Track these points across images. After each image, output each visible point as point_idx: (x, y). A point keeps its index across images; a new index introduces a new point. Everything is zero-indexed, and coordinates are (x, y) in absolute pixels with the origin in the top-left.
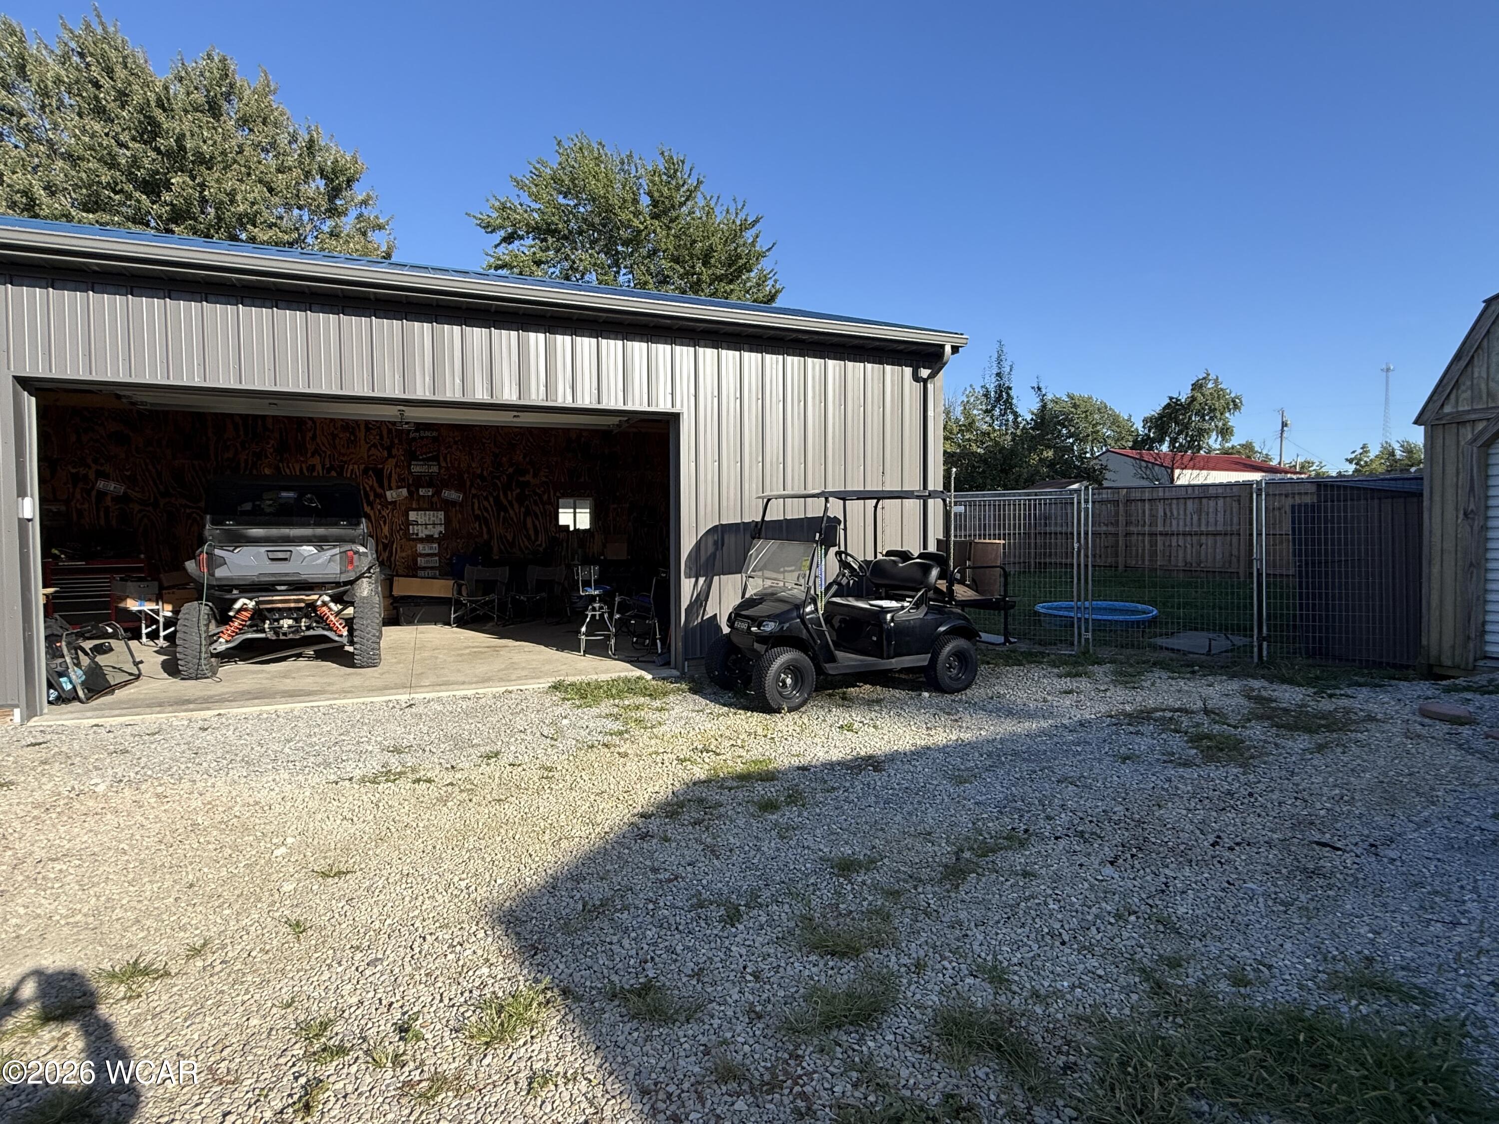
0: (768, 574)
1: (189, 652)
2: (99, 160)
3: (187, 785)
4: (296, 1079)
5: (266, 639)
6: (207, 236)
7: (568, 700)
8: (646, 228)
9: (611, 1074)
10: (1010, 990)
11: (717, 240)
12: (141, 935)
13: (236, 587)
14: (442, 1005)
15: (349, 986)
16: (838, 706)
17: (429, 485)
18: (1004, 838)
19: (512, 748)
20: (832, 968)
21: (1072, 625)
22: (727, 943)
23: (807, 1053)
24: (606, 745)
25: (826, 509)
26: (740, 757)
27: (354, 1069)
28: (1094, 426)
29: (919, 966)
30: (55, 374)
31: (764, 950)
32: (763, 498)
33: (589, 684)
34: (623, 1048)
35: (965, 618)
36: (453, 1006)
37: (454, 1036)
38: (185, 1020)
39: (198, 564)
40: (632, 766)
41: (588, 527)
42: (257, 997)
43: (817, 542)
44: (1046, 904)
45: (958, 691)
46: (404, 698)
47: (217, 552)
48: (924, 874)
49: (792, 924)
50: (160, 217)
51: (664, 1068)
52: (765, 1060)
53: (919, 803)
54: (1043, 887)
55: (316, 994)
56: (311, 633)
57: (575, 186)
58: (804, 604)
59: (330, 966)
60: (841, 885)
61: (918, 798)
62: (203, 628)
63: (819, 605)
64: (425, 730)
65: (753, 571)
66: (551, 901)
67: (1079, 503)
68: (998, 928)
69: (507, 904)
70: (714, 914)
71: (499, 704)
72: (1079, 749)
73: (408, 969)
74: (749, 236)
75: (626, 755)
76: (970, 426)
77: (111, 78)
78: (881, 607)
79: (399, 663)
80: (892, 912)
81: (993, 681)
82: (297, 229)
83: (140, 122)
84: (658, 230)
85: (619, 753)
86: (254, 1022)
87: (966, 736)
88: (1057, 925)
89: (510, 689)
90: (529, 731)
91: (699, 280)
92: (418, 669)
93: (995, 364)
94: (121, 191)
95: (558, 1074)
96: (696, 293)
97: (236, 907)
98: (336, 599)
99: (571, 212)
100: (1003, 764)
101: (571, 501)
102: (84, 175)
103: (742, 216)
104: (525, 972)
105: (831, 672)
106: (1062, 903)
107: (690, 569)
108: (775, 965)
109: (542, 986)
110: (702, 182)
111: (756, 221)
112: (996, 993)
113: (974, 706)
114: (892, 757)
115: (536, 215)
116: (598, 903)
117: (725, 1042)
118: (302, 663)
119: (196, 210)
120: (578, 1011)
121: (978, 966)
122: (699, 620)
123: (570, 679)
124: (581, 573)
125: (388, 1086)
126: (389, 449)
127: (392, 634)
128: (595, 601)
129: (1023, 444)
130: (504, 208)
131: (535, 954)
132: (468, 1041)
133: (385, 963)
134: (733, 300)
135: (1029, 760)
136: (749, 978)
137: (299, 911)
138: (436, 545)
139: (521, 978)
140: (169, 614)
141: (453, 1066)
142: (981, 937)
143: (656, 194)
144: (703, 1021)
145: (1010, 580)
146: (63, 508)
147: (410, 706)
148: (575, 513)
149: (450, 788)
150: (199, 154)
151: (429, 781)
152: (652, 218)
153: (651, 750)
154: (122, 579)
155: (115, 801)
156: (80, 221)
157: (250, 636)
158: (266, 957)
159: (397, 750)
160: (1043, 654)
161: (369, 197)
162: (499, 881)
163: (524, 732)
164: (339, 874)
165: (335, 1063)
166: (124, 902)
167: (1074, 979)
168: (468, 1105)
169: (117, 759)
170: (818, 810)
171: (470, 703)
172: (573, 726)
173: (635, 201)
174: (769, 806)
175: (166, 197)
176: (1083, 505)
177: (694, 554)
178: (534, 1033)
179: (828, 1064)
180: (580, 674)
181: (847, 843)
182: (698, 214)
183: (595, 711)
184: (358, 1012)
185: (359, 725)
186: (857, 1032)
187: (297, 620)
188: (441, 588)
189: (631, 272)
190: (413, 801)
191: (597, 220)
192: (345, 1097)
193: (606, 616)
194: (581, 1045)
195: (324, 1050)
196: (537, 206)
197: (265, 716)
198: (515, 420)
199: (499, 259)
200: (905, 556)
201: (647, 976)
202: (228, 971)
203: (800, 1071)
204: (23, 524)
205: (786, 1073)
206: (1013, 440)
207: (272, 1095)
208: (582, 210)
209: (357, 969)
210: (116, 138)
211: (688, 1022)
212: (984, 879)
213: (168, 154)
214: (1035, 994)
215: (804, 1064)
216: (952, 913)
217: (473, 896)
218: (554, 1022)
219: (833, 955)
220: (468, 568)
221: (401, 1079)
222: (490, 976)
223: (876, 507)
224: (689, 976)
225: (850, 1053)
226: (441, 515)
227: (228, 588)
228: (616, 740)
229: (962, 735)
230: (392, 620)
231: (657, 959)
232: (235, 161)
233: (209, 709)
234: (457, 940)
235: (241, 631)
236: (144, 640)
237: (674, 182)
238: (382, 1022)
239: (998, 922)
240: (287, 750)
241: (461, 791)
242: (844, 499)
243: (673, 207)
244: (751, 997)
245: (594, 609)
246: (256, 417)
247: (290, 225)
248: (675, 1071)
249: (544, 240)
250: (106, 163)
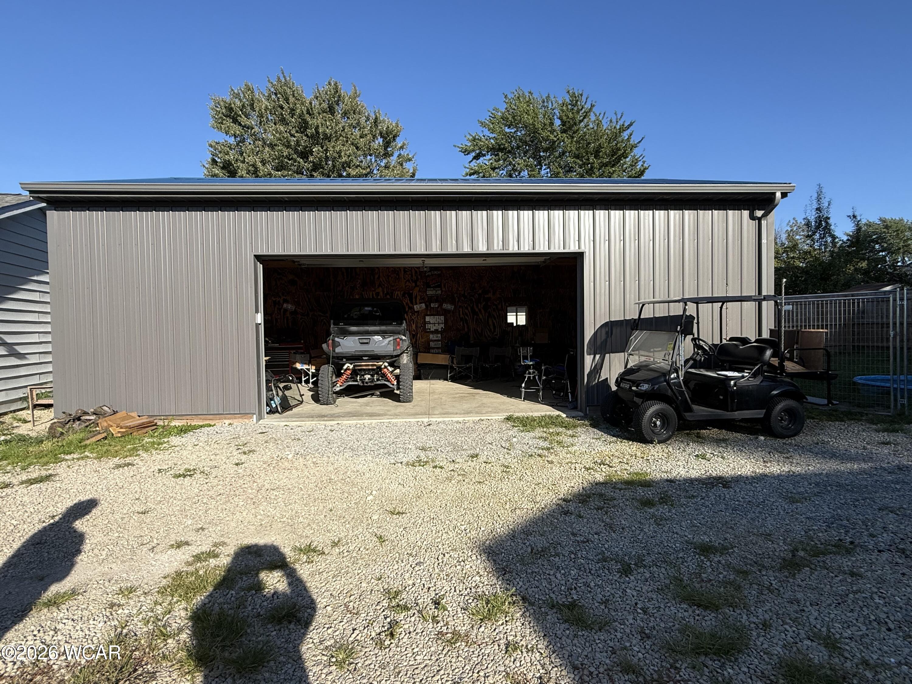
0: (642, 353)
1: (324, 390)
2: (283, 145)
3: (325, 458)
4: (386, 618)
5: (358, 385)
6: (329, 176)
7: (516, 427)
8: (558, 139)
9: (554, 653)
10: (843, 655)
11: (604, 141)
12: (311, 532)
13: (345, 357)
14: (455, 593)
15: (408, 574)
16: (694, 442)
17: (436, 301)
18: (832, 546)
19: (485, 453)
20: (698, 615)
21: (888, 393)
22: (623, 586)
23: (683, 667)
24: (539, 456)
25: (685, 310)
26: (626, 470)
27: (413, 619)
28: (905, 241)
29: (766, 625)
30: (270, 253)
31: (649, 595)
32: (639, 304)
33: (527, 418)
34: (560, 639)
35: (793, 385)
36: (462, 595)
37: (463, 612)
38: (333, 578)
39: (328, 346)
40: (556, 469)
41: (524, 324)
42: (364, 572)
43: (678, 332)
44: (872, 598)
45: (789, 437)
46: (426, 420)
47: (336, 339)
48: (767, 562)
49: (667, 582)
50: (308, 169)
51: (586, 656)
52: (654, 665)
53: (760, 513)
54: (869, 586)
55: (392, 576)
56: (379, 382)
57: (515, 120)
58: (670, 373)
59: (397, 562)
60: (702, 561)
61: (758, 509)
62: (330, 379)
63: (680, 373)
64: (438, 438)
65: (633, 350)
66: (512, 544)
67: (895, 300)
68: (830, 609)
69: (488, 542)
70: (614, 567)
71: (476, 427)
72: (898, 487)
73: (437, 571)
74: (625, 135)
75: (551, 462)
76: (794, 247)
77: (288, 103)
78: (726, 376)
79: (422, 401)
80: (742, 584)
81: (818, 431)
82: (369, 167)
83: (300, 123)
84: (566, 139)
85: (548, 461)
86: (364, 585)
87: (798, 469)
88: (883, 616)
89: (482, 418)
90: (494, 444)
91: (592, 167)
92: (432, 404)
93: (815, 202)
94: (292, 159)
95: (523, 645)
96: (590, 175)
97: (352, 524)
98: (391, 365)
99: (512, 137)
100: (829, 491)
101: (515, 308)
102: (276, 153)
103: (620, 123)
104: (500, 583)
105: (689, 419)
106: (887, 600)
107: (590, 349)
108: (657, 606)
109: (510, 593)
110: (594, 106)
111: (631, 125)
112: (830, 656)
113: (803, 449)
114: (738, 480)
115: (492, 141)
116: (540, 549)
117: (625, 648)
118: (374, 398)
119: (324, 163)
120: (532, 611)
121: (814, 634)
122: (596, 381)
123: (516, 415)
124: (522, 352)
125: (430, 632)
126: (415, 282)
127: (418, 385)
128: (530, 368)
129: (840, 258)
130: (474, 139)
131: (505, 574)
132: (471, 616)
133: (425, 565)
134: (615, 177)
135: (852, 491)
136: (639, 611)
137: (381, 530)
138: (440, 335)
139: (498, 586)
140: (314, 371)
141: (464, 628)
142: (816, 614)
143: (564, 118)
144: (610, 632)
145: (833, 358)
146: (270, 318)
147: (429, 425)
148: (517, 315)
149: (452, 473)
150: (325, 134)
151: (441, 468)
152: (562, 133)
153: (567, 461)
154: (294, 353)
155: (296, 464)
156: (275, 176)
157: (350, 383)
158: (367, 552)
159: (423, 449)
160: (862, 414)
161: (404, 144)
162: (483, 529)
163: (491, 444)
164: (399, 513)
165: (403, 614)
166: (303, 514)
167: (900, 658)
168: (473, 652)
169: (296, 443)
170: (683, 510)
171: (461, 425)
172: (518, 442)
173: (552, 124)
174: (648, 503)
175: (311, 159)
176: (898, 302)
177: (592, 340)
178: (507, 619)
179: (699, 677)
180: (522, 412)
181: (705, 533)
182: (591, 126)
183: (532, 434)
184: (413, 589)
185: (404, 434)
186: (719, 661)
187: (372, 376)
188: (442, 359)
189: (549, 167)
190: (434, 478)
191: (528, 139)
192: (410, 633)
193: (537, 377)
194: (535, 631)
195: (398, 606)
196: (493, 135)
197: (358, 426)
198: (484, 262)
199: (472, 169)
200: (744, 341)
201: (572, 598)
202: (350, 556)
203: (678, 677)
204: (258, 325)
205: (669, 677)
206: (832, 256)
207: (375, 624)
208: (519, 134)
209: (411, 566)
210: (290, 132)
211: (600, 630)
212: (816, 573)
213: (312, 137)
214: (865, 663)
215: (681, 674)
216: (790, 593)
217: (469, 535)
218: (518, 615)
219: (699, 607)
220: (457, 348)
221: (437, 629)
222: (480, 582)
223: (721, 308)
224: (599, 603)
225: (715, 673)
226: (442, 318)
227: (341, 358)
228: (546, 453)
229: (793, 469)
230: (417, 377)
231: (578, 589)
232: (341, 135)
233: (333, 420)
234: (461, 559)
235: (346, 381)
236: (303, 384)
237: (576, 109)
238: (426, 597)
239: (830, 605)
240: (370, 445)
241: (459, 475)
242: (697, 303)
243: (575, 124)
244: (641, 623)
245: (529, 373)
246: (352, 268)
247: (366, 165)
248: (594, 659)
249: (498, 155)
250: (286, 146)
